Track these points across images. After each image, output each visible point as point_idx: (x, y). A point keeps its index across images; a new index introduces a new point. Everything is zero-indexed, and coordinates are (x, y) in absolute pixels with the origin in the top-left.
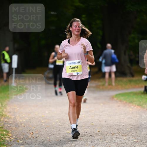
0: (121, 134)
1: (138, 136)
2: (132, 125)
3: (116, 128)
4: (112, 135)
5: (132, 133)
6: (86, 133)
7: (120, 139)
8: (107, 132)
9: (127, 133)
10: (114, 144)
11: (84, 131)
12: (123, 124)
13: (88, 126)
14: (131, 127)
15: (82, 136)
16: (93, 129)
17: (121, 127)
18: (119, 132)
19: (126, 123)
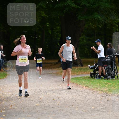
0: (74, 106)
1: (86, 108)
2: (82, 100)
3: (71, 102)
4: (67, 107)
5: (82, 106)
6: (49, 106)
7: (73, 110)
8: (64, 105)
9: (78, 106)
10: (69, 114)
11: (48, 104)
12: (75, 99)
13: (51, 101)
14: (81, 102)
15: (47, 108)
16: (54, 103)
17: (74, 101)
18: (73, 105)
19: (77, 99)
